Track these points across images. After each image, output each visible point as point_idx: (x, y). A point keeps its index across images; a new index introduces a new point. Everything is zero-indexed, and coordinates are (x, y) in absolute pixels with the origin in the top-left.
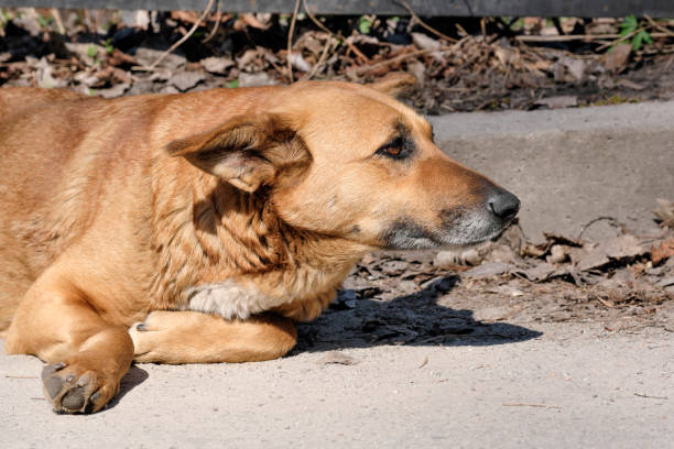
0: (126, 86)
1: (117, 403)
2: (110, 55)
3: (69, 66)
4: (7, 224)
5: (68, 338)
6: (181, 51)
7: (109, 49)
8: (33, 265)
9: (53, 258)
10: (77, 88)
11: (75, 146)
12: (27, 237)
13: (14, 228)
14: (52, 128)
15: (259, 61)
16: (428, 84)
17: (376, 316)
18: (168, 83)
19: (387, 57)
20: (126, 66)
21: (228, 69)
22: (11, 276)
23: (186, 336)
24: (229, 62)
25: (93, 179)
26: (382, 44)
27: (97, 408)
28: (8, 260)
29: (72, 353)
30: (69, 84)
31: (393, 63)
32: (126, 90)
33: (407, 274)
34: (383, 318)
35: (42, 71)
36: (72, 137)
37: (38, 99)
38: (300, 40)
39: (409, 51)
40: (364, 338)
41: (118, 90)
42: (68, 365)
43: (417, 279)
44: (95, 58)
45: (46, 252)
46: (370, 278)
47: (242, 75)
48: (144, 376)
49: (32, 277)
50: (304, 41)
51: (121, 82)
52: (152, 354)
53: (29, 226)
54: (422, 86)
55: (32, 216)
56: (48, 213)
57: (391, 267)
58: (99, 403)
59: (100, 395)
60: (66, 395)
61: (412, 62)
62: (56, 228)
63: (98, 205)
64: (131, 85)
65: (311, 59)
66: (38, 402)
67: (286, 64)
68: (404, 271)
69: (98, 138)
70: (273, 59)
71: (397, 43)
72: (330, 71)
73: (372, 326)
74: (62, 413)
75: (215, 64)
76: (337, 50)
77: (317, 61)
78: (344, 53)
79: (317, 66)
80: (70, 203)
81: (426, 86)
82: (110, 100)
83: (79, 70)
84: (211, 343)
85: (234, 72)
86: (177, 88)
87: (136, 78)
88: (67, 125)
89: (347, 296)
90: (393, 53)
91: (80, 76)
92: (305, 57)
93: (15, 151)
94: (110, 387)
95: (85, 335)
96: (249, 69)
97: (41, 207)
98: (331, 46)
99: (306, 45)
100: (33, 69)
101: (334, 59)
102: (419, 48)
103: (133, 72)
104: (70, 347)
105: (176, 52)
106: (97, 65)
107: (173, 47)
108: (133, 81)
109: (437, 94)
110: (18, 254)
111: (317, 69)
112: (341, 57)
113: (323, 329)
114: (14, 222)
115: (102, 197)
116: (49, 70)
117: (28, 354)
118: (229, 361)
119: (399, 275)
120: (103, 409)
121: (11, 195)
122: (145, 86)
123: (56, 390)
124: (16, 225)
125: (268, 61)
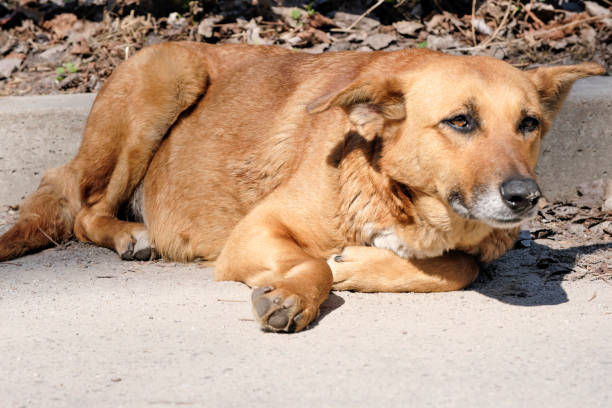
0: (326, 45)
1: (317, 324)
2: (312, 17)
3: (275, 27)
4: (223, 163)
5: (274, 266)
6: (375, 15)
7: (311, 12)
8: (244, 201)
10: (283, 46)
11: (287, 95)
12: (240, 175)
13: (229, 167)
14: (266, 78)
15: (445, 25)
16: (599, 47)
17: (549, 255)
18: (364, 43)
19: (561, 22)
20: (326, 28)
21: (418, 31)
22: (225, 210)
23: (377, 267)
24: (419, 25)
25: (302, 127)
26: (557, 11)
27: (298, 328)
28: (221, 196)
30: (275, 43)
31: (567, 28)
32: (325, 49)
33: (578, 218)
34: (555, 256)
35: (252, 32)
37: (251, 55)
38: (483, 6)
39: (582, 18)
40: (539, 274)
41: (318, 49)
42: (275, 288)
43: (586, 223)
44: (298, 20)
45: (257, 189)
46: (544, 221)
47: (430, 37)
48: (340, 302)
49: (243, 212)
50: (486, 7)
51: (321, 42)
52: (348, 282)
53: (242, 165)
54: (593, 50)
55: (247, 156)
56: (260, 154)
57: (563, 212)
58: (301, 323)
59: (302, 317)
60: (272, 314)
61: (584, 28)
64: (330, 45)
65: (493, 23)
66: (245, 323)
67: (470, 28)
68: (574, 215)
69: (309, 90)
70: (458, 23)
71: (572, 11)
72: (510, 35)
73: (546, 263)
75: (406, 27)
76: (516, 15)
77: (498, 25)
78: (522, 19)
79: (497, 30)
80: (280, 146)
81: (596, 49)
83: (284, 31)
84: (401, 273)
85: (423, 34)
86: (371, 48)
87: (333, 38)
88: (281, 77)
89: (524, 236)
90: (567, 19)
91: (285, 36)
92: (487, 21)
93: (232, 98)
94: (311, 310)
95: (289, 264)
96: (436, 32)
97: (254, 149)
98: (511, 12)
99: (488, 11)
100: (243, 29)
101: (513, 24)
102: (591, 15)
103: (332, 33)
104: (275, 274)
105: (371, 16)
106: (300, 27)
107: (369, 11)
108: (332, 41)
109: (607, 56)
110: (231, 190)
111: (497, 33)
112: (520, 22)
113: (501, 265)
114: (229, 161)
115: (308, 144)
116: (257, 30)
117: (236, 281)
118: (416, 291)
119: (568, 219)
120: (304, 329)
121: (227, 137)
122: (342, 46)
123: (264, 309)
124: (231, 164)
125: (454, 25)
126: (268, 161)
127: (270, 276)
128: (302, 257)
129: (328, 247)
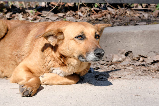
0: (39, 20)
1: (37, 94)
2: (36, 12)
3: (26, 15)
4: (12, 52)
5: (25, 79)
6: (53, 11)
7: (36, 11)
8: (18, 62)
9: (22, 60)
10: (28, 20)
11: (28, 34)
12: (16, 55)
13: (13, 53)
14: (22, 30)
15: (71, 14)
16: (111, 19)
17: (98, 74)
18: (49, 19)
19: (101, 13)
20: (40, 15)
21: (64, 16)
22: (13, 64)
23: (53, 78)
24: (64, 14)
25: (32, 42)
26: (100, 10)
27: (32, 96)
28: (12, 61)
29: (26, 83)
30: (26, 19)
31: (103, 14)
32: (40, 21)
33: (106, 64)
34: (100, 75)
35: (20, 16)
36: (27, 32)
37: (19, 23)
38: (81, 9)
39: (107, 12)
40: (95, 79)
41: (38, 21)
42: (25, 85)
43: (108, 65)
44: (32, 13)
45: (21, 59)
46: (97, 65)
47: (67, 17)
48: (43, 88)
49: (17, 65)
51: (38, 19)
52: (45, 83)
53: (17, 53)
55: (18, 50)
56: (21, 50)
57: (102, 62)
58: (32, 94)
59: (32, 93)
60: (24, 92)
61: (107, 14)
62: (23, 53)
63: (33, 48)
64: (41, 20)
66: (18, 94)
67: (77, 15)
68: (105, 63)
69: (33, 32)
70: (74, 13)
71: (104, 10)
72: (88, 16)
73: (97, 76)
74: (23, 96)
75: (61, 15)
76: (89, 11)
77: (85, 14)
78: (91, 12)
79: (84, 15)
80: (26, 47)
81: (110, 20)
82: (36, 23)
83: (28, 16)
84: (59, 80)
85: (65, 16)
86: (52, 20)
87: (42, 18)
88: (26, 29)
89: (91, 69)
90: (103, 12)
91: (29, 18)
92: (82, 13)
93: (13, 35)
94: (35, 90)
95: (29, 78)
96: (69, 16)
97: (19, 48)
98: (88, 10)
99: (82, 10)
100: (18, 16)
101: (89, 13)
102: (109, 11)
103: (41, 17)
104: (25, 81)
105: (51, 12)
106: (33, 15)
107: (51, 11)
108: (41, 19)
109: (113, 22)
110: (14, 59)
111: (85, 16)
113: (86, 77)
114: (13, 52)
115: (34, 46)
116: (21, 16)
117: (16, 83)
118: (63, 84)
119: (103, 64)
120: (33, 96)
121: (13, 46)
122: (44, 20)
123: (22, 91)
124: (14, 53)
125: (73, 14)
126: (24, 52)
127: (24, 82)
128: (32, 76)
129: (40, 73)
